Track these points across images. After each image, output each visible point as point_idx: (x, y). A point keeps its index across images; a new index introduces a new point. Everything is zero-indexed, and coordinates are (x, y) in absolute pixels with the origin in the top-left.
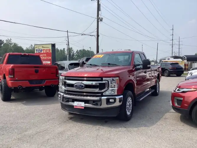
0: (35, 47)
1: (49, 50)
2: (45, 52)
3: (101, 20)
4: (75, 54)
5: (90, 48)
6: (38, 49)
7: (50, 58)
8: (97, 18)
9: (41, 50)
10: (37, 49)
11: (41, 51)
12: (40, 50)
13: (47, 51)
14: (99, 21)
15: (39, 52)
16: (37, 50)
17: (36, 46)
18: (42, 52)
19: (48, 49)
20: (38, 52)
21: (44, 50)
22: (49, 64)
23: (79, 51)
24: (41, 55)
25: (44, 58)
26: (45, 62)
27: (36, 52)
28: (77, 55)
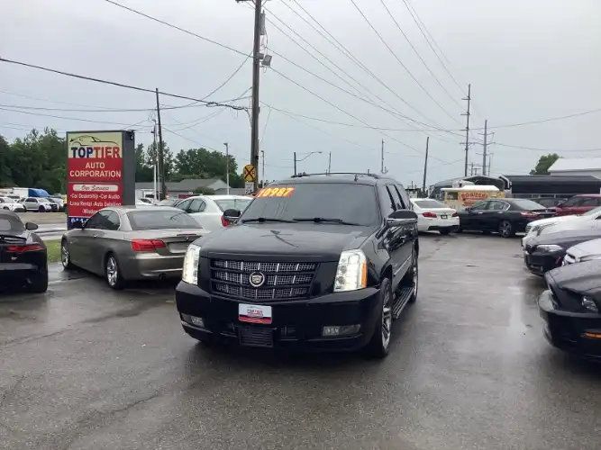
0: (69, 140)
1: (114, 148)
2: (99, 156)
3: (267, 63)
4: (174, 164)
5: (226, 144)
6: (79, 147)
7: (118, 174)
8: (255, 54)
9: (90, 150)
10: (75, 146)
11: (88, 153)
12: (86, 148)
13: (107, 152)
14: (260, 64)
15: (82, 154)
16: (74, 149)
17: (71, 136)
18: (93, 156)
19: (112, 145)
20: (77, 156)
21: (97, 149)
22: (112, 193)
23: (188, 153)
24: (88, 166)
25: (97, 173)
26: (100, 187)
27: (71, 155)
28: (179, 166)
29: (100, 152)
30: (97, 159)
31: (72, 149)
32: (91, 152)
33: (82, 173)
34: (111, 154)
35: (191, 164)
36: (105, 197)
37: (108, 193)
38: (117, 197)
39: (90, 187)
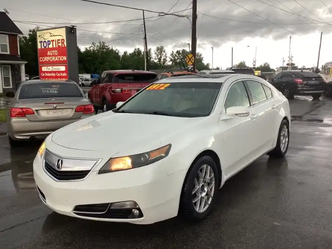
0: (38, 36)
1: (62, 40)
2: (54, 46)
6: (43, 41)
7: (65, 58)
9: (49, 42)
10: (41, 40)
11: (48, 44)
12: (46, 41)
13: (58, 43)
15: (45, 46)
16: (41, 42)
18: (51, 46)
19: (60, 38)
20: (43, 47)
21: (53, 41)
22: (63, 72)
23: (176, 53)
24: (48, 54)
25: (53, 58)
26: (56, 68)
27: (39, 47)
28: (171, 60)
29: (54, 43)
30: (53, 49)
31: (40, 42)
32: (50, 44)
33: (46, 59)
34: (60, 44)
35: (178, 59)
36: (59, 75)
37: (59, 72)
38: (65, 75)
39: (50, 68)
